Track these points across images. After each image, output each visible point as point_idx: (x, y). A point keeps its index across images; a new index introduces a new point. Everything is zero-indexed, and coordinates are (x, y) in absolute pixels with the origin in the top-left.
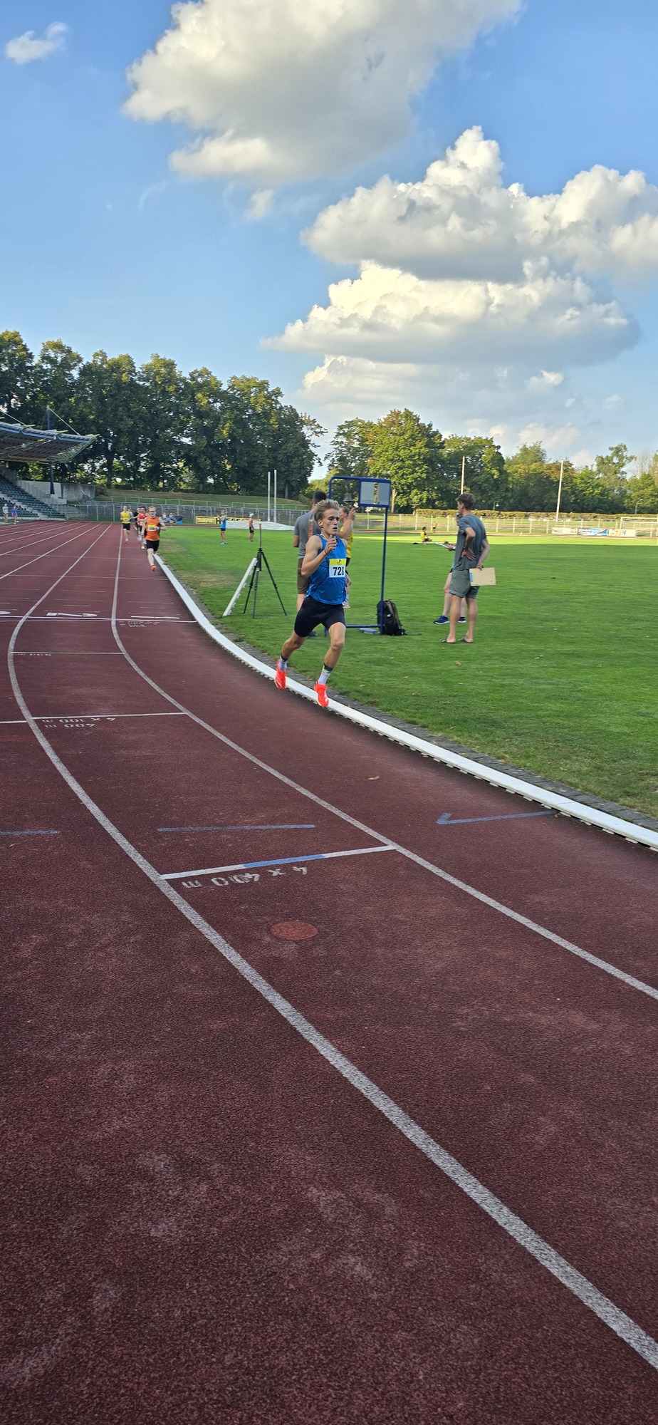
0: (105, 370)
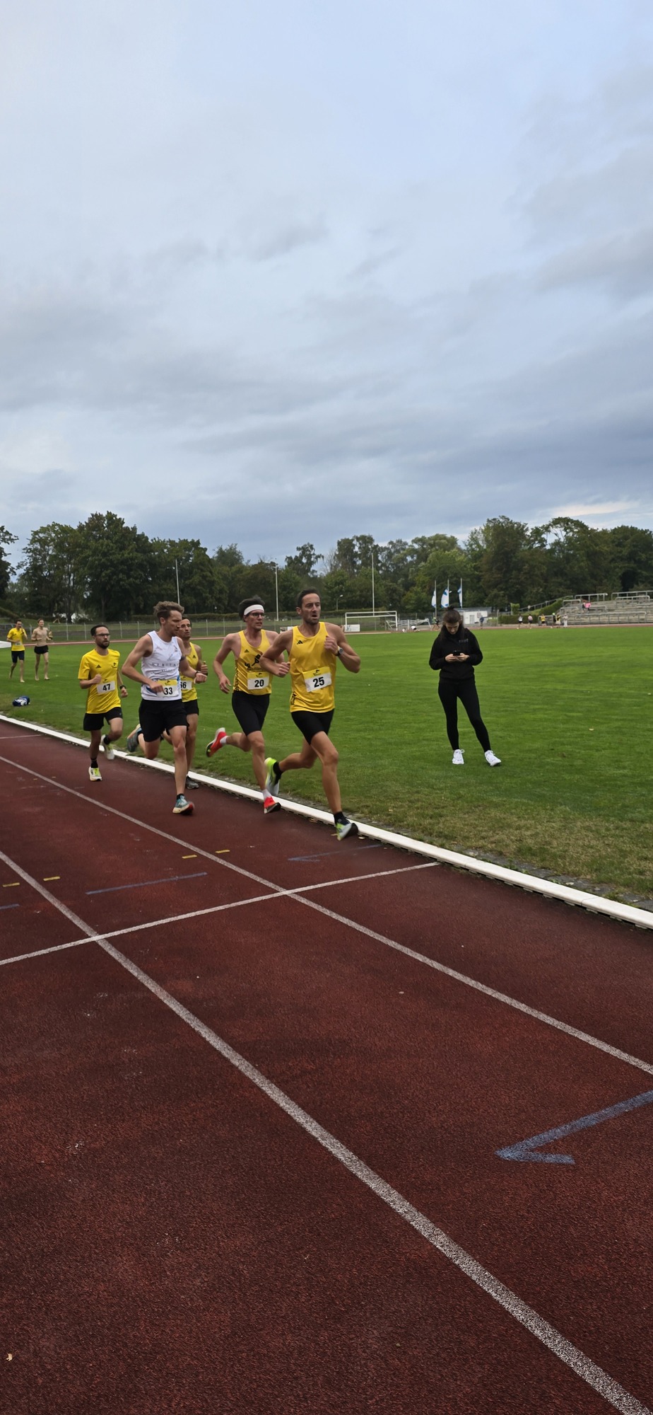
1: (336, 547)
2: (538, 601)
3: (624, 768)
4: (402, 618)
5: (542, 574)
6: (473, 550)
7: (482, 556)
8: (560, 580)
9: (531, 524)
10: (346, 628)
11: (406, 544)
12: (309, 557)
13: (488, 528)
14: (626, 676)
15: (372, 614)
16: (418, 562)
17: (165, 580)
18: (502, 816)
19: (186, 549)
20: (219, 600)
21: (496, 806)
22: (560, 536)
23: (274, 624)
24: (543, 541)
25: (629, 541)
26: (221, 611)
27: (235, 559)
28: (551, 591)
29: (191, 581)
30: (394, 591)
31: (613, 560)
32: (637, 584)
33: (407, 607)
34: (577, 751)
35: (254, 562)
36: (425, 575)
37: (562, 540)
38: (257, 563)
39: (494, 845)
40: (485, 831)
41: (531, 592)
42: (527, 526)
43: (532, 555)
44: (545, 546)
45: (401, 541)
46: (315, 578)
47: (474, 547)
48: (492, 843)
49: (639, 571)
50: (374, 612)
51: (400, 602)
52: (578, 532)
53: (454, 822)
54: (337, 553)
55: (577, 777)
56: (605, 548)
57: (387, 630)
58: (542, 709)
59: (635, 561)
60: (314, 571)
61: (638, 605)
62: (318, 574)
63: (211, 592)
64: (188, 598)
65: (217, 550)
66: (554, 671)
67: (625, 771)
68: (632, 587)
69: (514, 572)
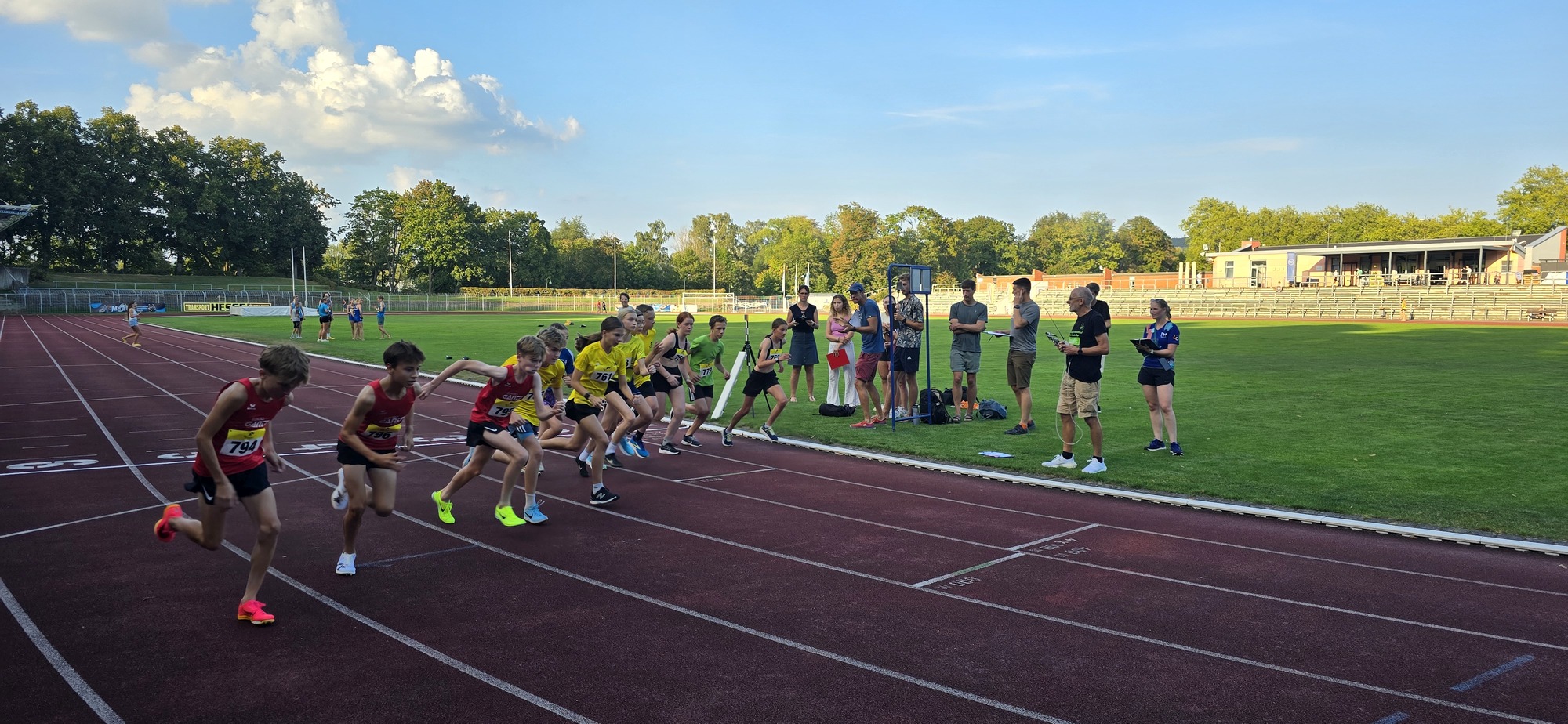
0: (35, 124)
1: (691, 224)
6: (829, 233)
9: (882, 213)
12: (660, 234)
13: (841, 213)
15: (711, 296)
16: (773, 245)
17: (499, 253)
19: (522, 221)
22: (914, 225)
24: (897, 229)
25: (984, 231)
27: (579, 231)
29: (526, 254)
30: (746, 272)
37: (915, 229)
38: (599, 239)
45: (759, 222)
46: (664, 256)
47: (831, 230)
50: (714, 293)
52: (933, 221)
54: (692, 230)
60: (664, 248)
62: (667, 252)
64: (522, 271)
65: (558, 223)
69: (863, 259)
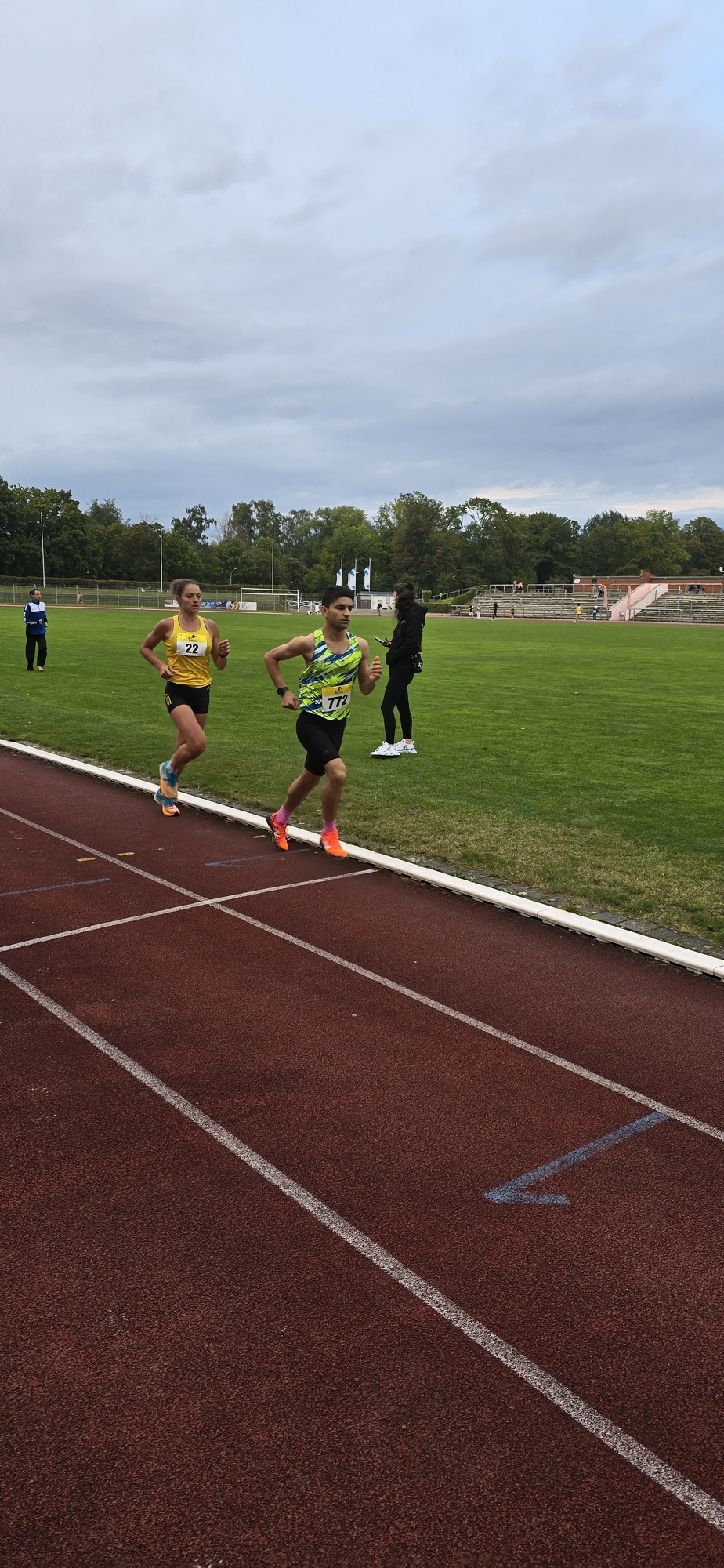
1: (232, 513)
2: (450, 589)
3: (563, 770)
4: (304, 598)
5: (455, 559)
6: (383, 527)
7: (392, 534)
8: (474, 567)
9: (447, 505)
10: (241, 606)
11: (311, 514)
12: (200, 521)
13: (399, 503)
14: (549, 674)
15: (271, 592)
16: (321, 537)
17: (28, 537)
18: (442, 818)
19: (52, 500)
20: (93, 563)
21: (434, 808)
22: (477, 519)
23: (158, 595)
24: (458, 523)
25: (546, 529)
26: (94, 576)
27: (112, 517)
28: (464, 579)
29: (59, 539)
30: (296, 567)
31: (529, 549)
32: (553, 576)
33: (310, 586)
34: (512, 751)
35: (136, 521)
36: (329, 552)
37: (478, 523)
38: (139, 523)
39: (436, 850)
40: (426, 835)
41: (444, 579)
42: (443, 505)
43: (446, 537)
44: (460, 528)
45: (304, 511)
46: (206, 545)
47: (384, 524)
48: (435, 848)
49: (556, 562)
50: (273, 590)
51: (301, 580)
52: (496, 516)
53: (391, 824)
54: (232, 519)
55: (515, 778)
56: (523, 535)
57: (288, 610)
58: (468, 705)
59: (552, 551)
60: (204, 537)
61: (553, 600)
62: (210, 541)
63: (83, 553)
64: (54, 559)
65: (91, 504)
66: (472, 665)
67: (565, 774)
68: (548, 580)
69: (427, 555)
